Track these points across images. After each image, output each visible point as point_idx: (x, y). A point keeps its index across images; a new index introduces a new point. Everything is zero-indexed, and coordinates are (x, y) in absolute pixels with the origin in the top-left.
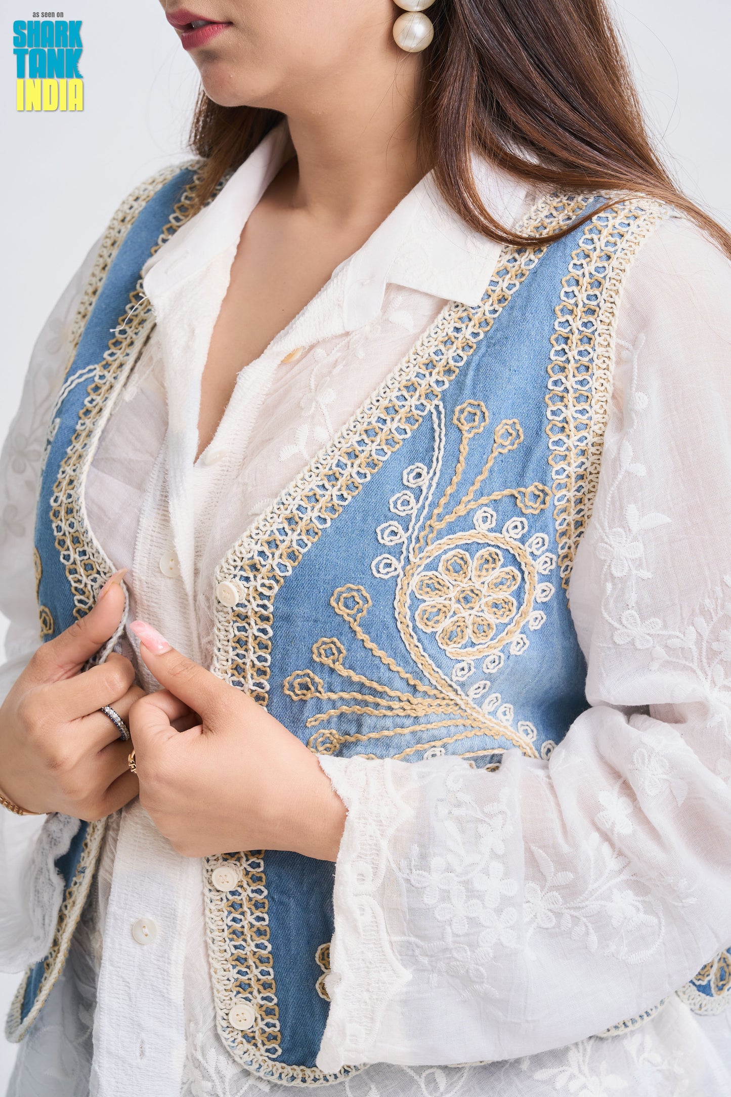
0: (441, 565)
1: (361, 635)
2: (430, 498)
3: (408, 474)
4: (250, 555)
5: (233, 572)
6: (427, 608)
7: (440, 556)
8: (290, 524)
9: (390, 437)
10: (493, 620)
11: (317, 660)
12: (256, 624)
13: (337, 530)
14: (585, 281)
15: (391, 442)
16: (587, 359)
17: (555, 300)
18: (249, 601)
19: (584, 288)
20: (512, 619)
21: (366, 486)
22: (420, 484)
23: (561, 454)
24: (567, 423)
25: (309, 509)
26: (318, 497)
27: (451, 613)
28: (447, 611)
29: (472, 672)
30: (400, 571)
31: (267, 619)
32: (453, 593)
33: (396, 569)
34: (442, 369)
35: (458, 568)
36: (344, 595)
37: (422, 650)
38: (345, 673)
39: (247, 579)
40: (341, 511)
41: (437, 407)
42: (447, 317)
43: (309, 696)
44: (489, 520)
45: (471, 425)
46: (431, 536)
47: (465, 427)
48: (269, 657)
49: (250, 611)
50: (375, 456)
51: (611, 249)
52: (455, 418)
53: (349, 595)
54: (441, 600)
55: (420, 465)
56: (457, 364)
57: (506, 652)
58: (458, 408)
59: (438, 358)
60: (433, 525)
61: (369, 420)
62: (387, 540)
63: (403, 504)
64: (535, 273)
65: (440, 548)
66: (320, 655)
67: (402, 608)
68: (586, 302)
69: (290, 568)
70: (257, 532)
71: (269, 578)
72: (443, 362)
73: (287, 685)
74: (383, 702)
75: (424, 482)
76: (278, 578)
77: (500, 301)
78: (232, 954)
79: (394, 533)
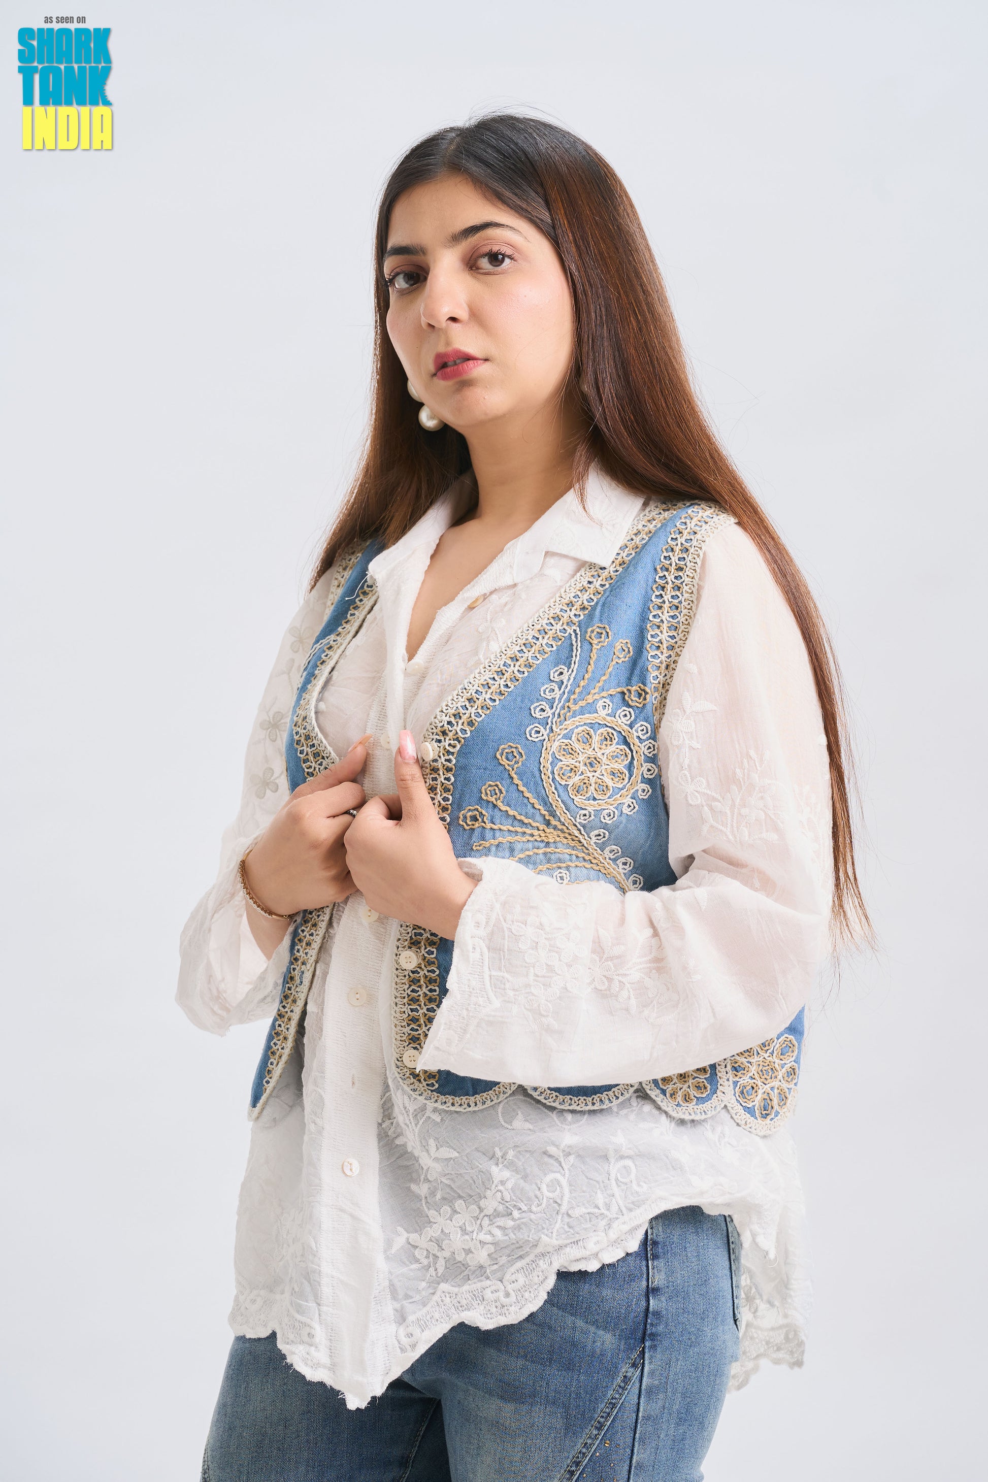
0: (573, 736)
1: (516, 781)
2: (569, 687)
3: (554, 673)
4: (442, 724)
5: (432, 737)
6: (563, 766)
7: (573, 729)
8: (470, 702)
9: (541, 649)
10: (610, 784)
11: (485, 798)
12: (444, 775)
13: (503, 707)
14: (677, 549)
15: (542, 652)
16: (677, 601)
17: (657, 561)
18: (440, 757)
19: (676, 553)
20: (625, 786)
21: (525, 680)
22: (563, 678)
23: (656, 664)
24: (662, 643)
25: (484, 693)
26: (490, 685)
27: (580, 772)
28: (577, 771)
29: (591, 819)
30: (545, 736)
31: (451, 770)
32: (581, 758)
33: (543, 735)
34: (579, 607)
35: (585, 740)
36: (506, 751)
37: (557, 796)
38: (504, 808)
39: (440, 741)
40: (506, 695)
41: (575, 631)
42: (583, 574)
43: (477, 825)
44: (607, 708)
45: (599, 640)
46: (568, 714)
47: (595, 641)
48: (450, 797)
49: (440, 764)
50: (531, 661)
51: (697, 528)
52: (588, 636)
53: (510, 751)
54: (573, 762)
55: (563, 667)
56: (589, 604)
57: (619, 809)
58: (590, 630)
59: (576, 600)
60: (571, 706)
61: (527, 637)
62: (538, 715)
63: (550, 692)
64: (644, 545)
65: (574, 724)
66: (487, 794)
67: (546, 763)
68: (678, 562)
69: (468, 732)
70: (446, 708)
71: (454, 740)
72: (580, 603)
73: (462, 817)
74: (528, 831)
75: (565, 678)
76: (460, 739)
77: (620, 565)
78: (409, 1015)
79: (543, 710)
